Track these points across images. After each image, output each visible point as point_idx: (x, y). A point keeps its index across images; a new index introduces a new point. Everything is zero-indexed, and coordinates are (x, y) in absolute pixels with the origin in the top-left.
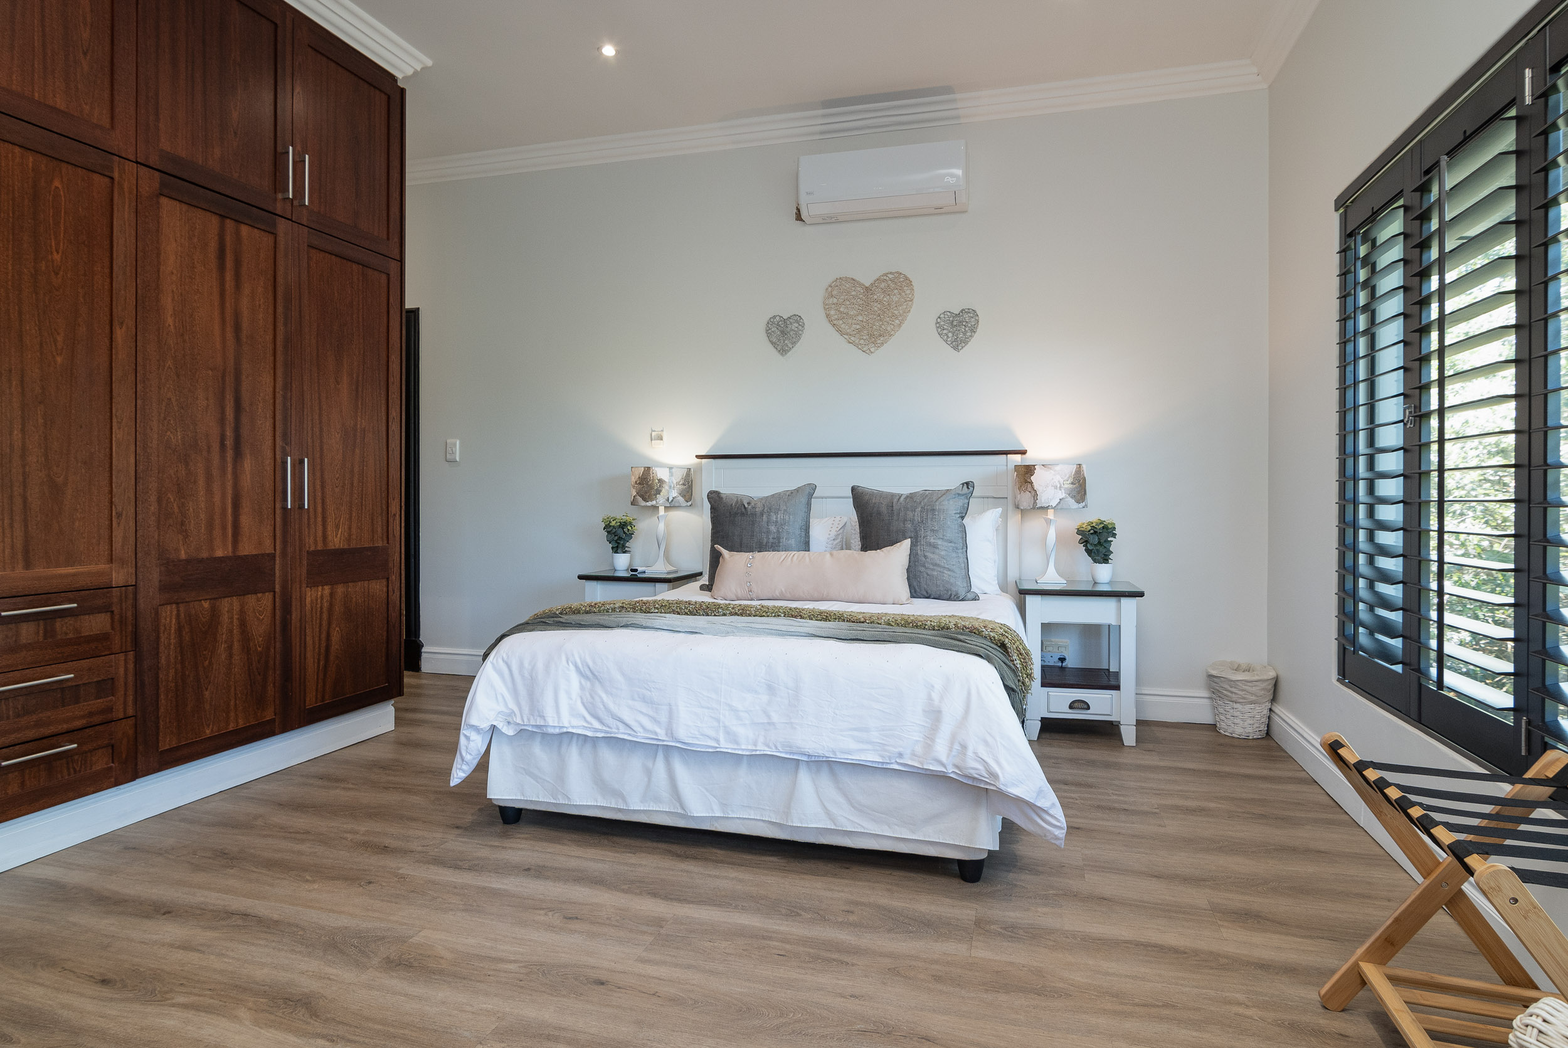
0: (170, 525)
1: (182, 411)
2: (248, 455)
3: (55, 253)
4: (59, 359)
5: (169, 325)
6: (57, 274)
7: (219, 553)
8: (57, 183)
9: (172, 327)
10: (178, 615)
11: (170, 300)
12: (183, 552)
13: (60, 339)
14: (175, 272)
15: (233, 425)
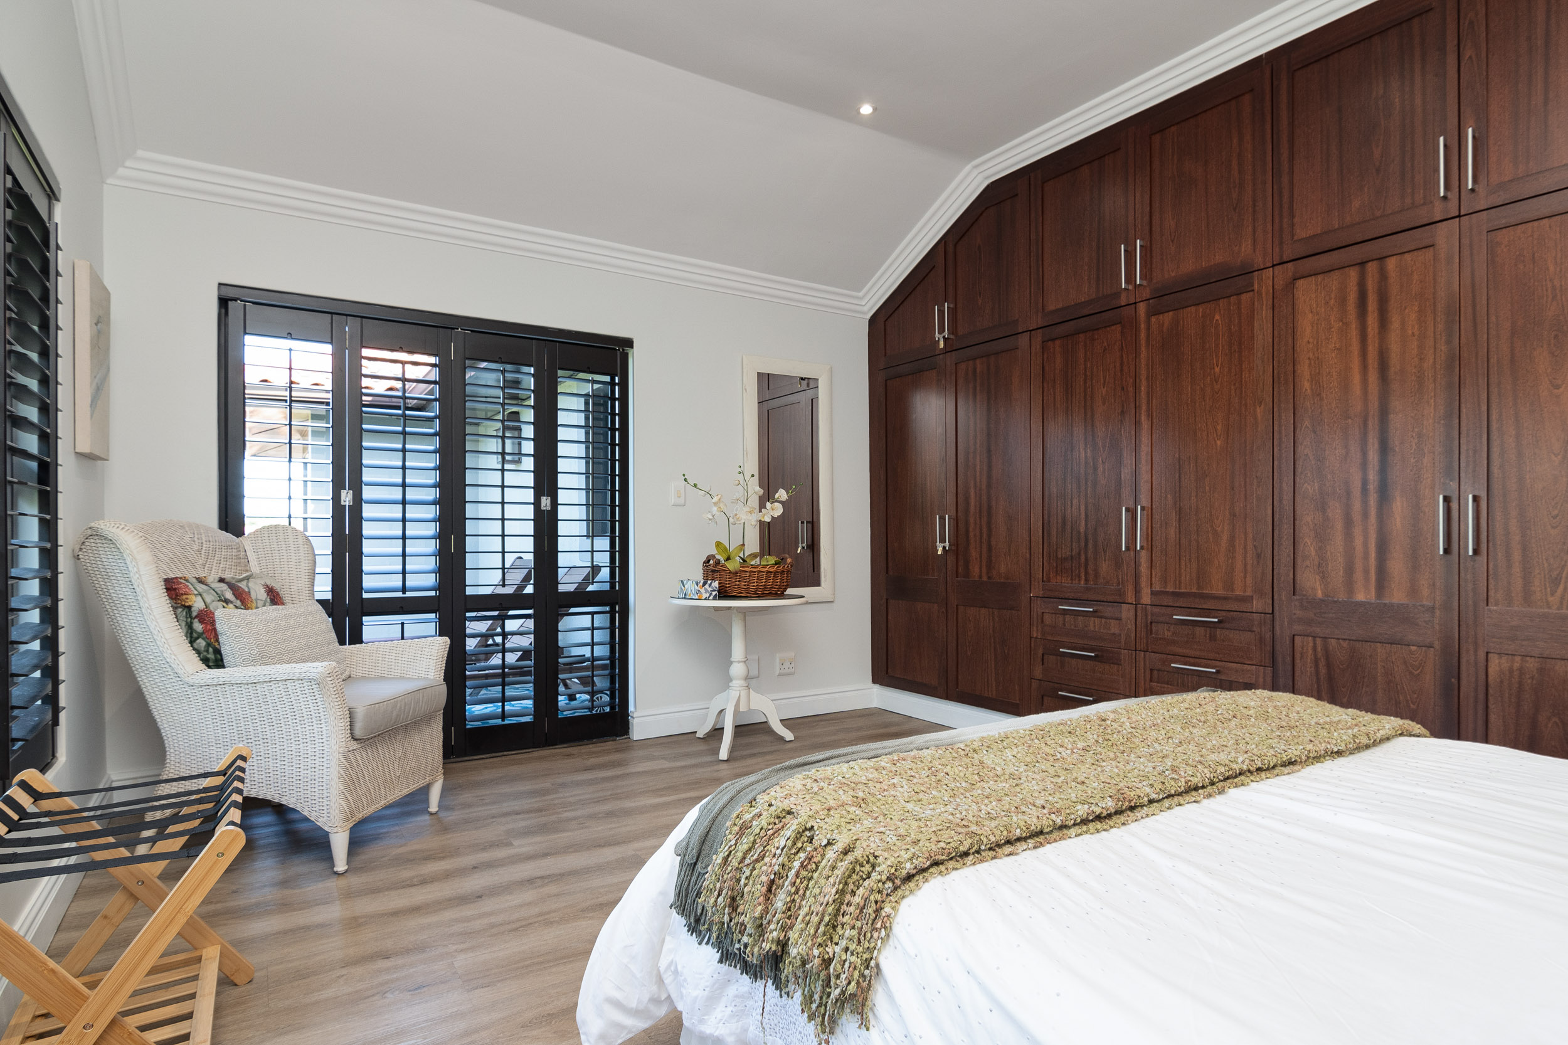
0: (1307, 566)
1: (1319, 463)
2: (1398, 498)
3: (1216, 367)
4: (1219, 442)
5: (1306, 390)
6: (1217, 382)
7: (1360, 597)
8: (1217, 317)
9: (1309, 391)
10: (1315, 648)
11: (1306, 367)
12: (1320, 592)
13: (1219, 427)
14: (1311, 340)
15: (1377, 468)
